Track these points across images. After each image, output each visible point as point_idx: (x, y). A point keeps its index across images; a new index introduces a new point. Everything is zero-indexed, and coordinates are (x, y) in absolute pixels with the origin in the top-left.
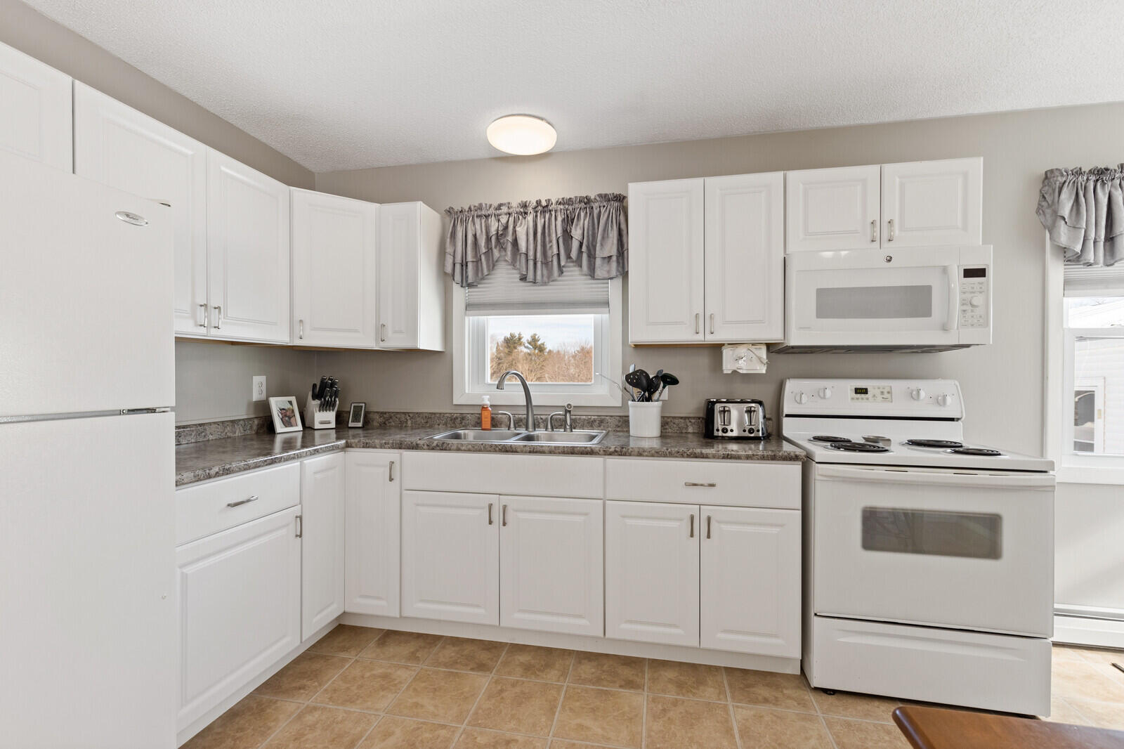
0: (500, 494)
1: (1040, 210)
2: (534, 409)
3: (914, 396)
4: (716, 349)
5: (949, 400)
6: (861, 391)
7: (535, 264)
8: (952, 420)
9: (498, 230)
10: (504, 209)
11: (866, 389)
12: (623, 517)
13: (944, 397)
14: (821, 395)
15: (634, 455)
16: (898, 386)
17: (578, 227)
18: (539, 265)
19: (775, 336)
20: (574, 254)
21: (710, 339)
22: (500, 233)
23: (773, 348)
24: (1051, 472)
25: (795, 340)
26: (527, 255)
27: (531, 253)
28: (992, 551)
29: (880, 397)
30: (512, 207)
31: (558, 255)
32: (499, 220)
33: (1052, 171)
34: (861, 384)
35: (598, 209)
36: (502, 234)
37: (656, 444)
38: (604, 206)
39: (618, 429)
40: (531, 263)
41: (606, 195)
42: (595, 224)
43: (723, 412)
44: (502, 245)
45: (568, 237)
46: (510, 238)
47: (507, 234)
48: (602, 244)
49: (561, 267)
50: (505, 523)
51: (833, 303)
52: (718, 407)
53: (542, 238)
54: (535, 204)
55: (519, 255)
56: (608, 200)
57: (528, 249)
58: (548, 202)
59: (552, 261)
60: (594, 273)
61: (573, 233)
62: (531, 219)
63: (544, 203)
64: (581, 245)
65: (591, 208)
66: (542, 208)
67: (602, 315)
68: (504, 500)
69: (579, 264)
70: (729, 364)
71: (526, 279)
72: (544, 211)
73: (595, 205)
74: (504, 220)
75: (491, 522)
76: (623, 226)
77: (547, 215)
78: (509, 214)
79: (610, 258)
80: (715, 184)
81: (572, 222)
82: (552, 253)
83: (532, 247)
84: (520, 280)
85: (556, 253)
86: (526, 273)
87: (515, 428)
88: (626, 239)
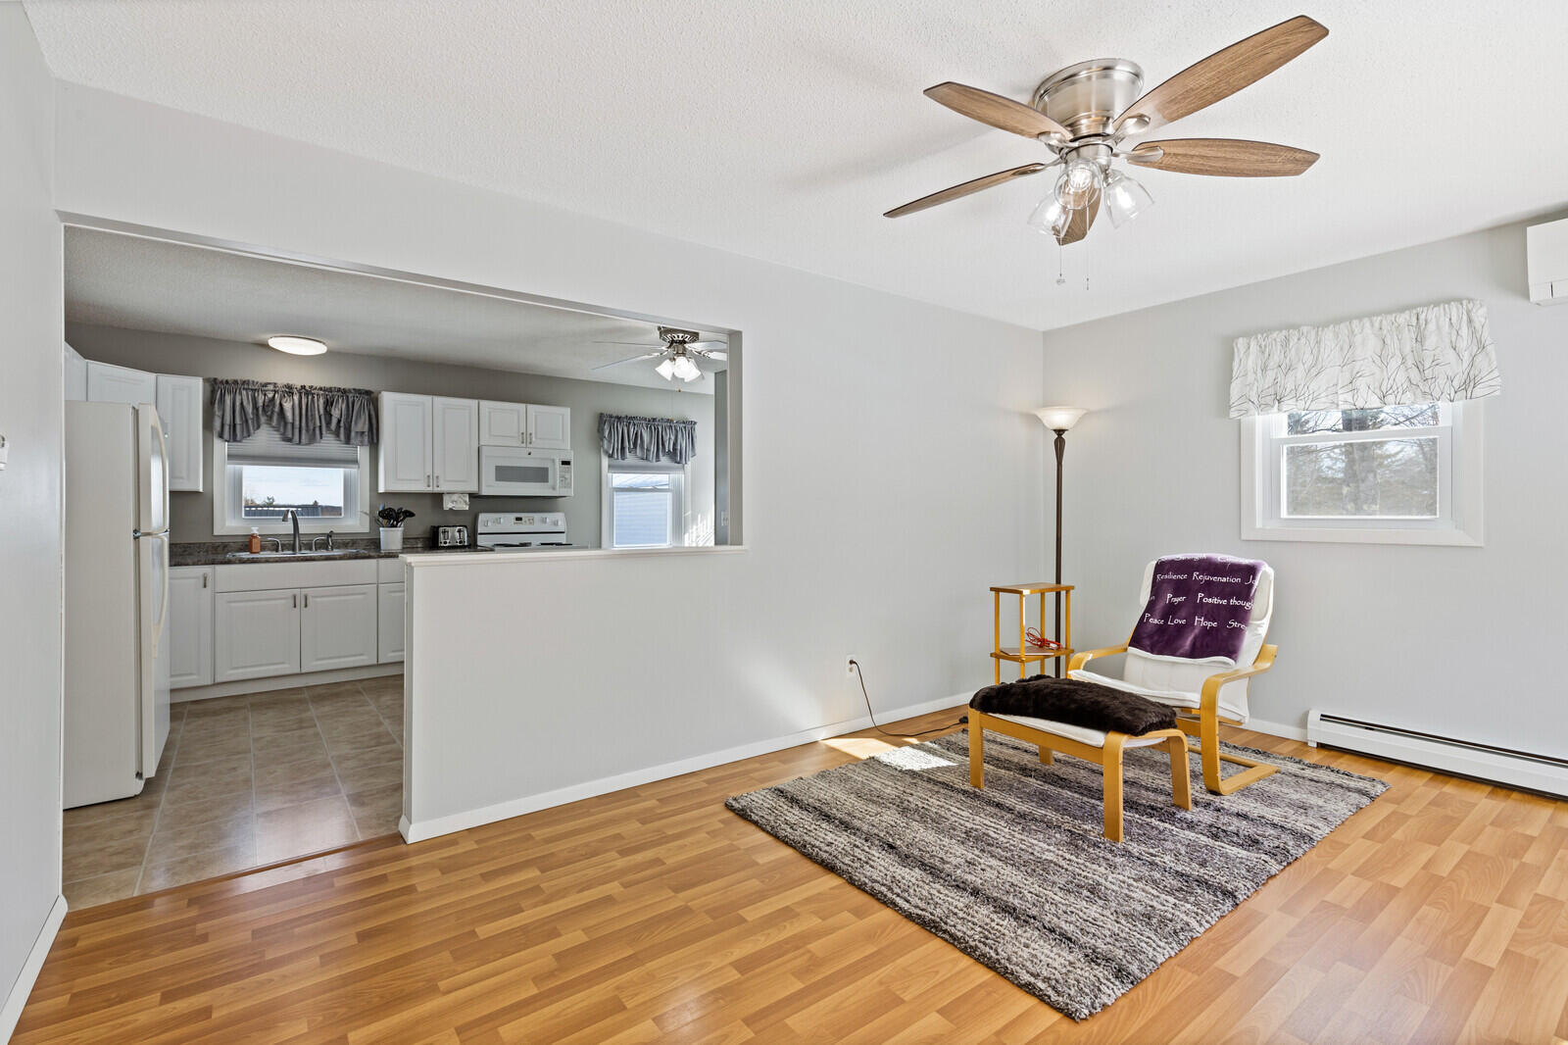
0: (303, 588)
1: (595, 433)
3: (544, 520)
4: (440, 496)
5: (560, 523)
6: (519, 519)
7: (300, 430)
8: (561, 533)
9: (264, 402)
10: (271, 387)
11: (521, 519)
13: (556, 522)
14: (498, 521)
16: (537, 516)
17: (337, 409)
18: (304, 432)
19: (474, 489)
20: (333, 427)
21: (437, 490)
23: (472, 496)
25: (485, 492)
26: (293, 424)
27: (297, 423)
29: (529, 522)
30: (277, 387)
31: (320, 427)
32: (265, 395)
33: (601, 413)
34: (517, 515)
35: (352, 398)
36: (268, 405)
38: (357, 397)
40: (297, 431)
41: (360, 390)
42: (350, 408)
43: (444, 532)
44: (269, 413)
45: (328, 414)
46: (277, 409)
47: (274, 406)
48: (356, 423)
49: (321, 434)
50: (306, 606)
51: (504, 473)
52: (441, 529)
53: (306, 413)
54: (299, 387)
55: (286, 424)
56: (360, 394)
57: (293, 419)
58: (311, 387)
59: (314, 430)
60: (348, 441)
61: (333, 412)
62: (296, 398)
63: (307, 388)
64: (339, 421)
65: (348, 397)
66: (305, 391)
67: (353, 470)
68: (304, 591)
69: (337, 434)
70: (448, 505)
71: (290, 440)
72: (307, 393)
73: (350, 395)
74: (270, 395)
75: (295, 606)
76: (373, 413)
77: (310, 397)
78: (275, 392)
79: (363, 433)
80: (439, 401)
81: (332, 405)
82: (315, 423)
83: (297, 419)
84: (284, 440)
85: (318, 424)
86: (290, 436)
87: (283, 550)
88: (374, 421)
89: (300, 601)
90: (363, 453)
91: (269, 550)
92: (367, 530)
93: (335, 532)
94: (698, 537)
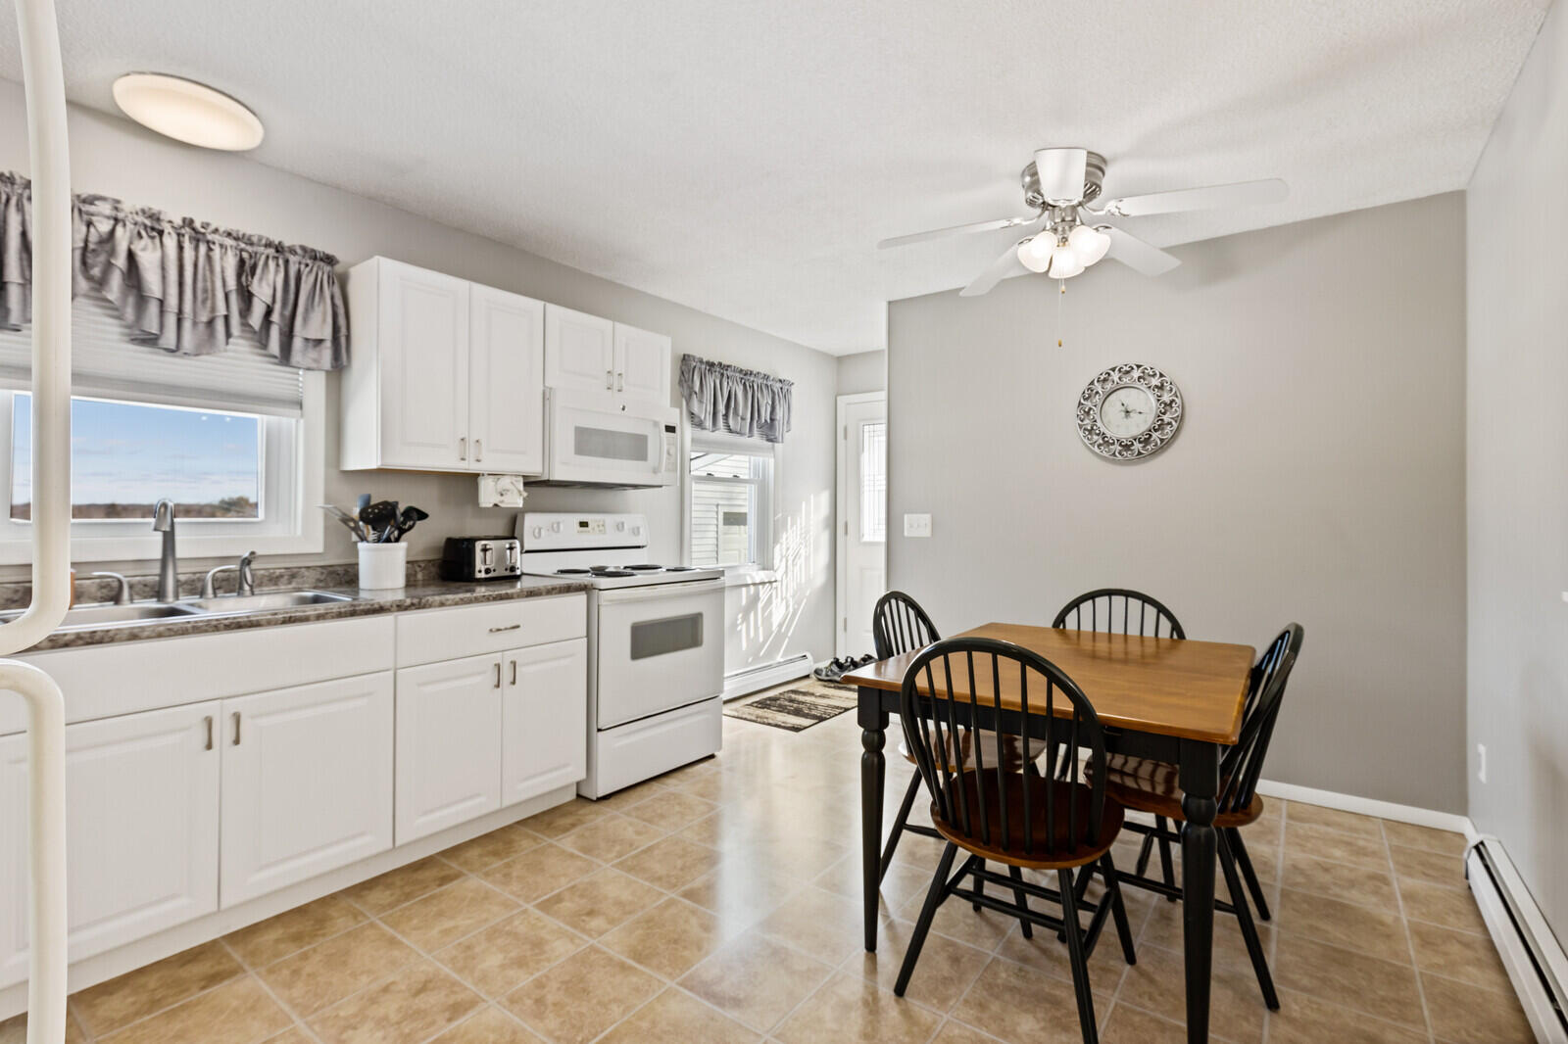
0: (222, 698)
1: (680, 383)
2: (179, 564)
3: (620, 527)
4: (472, 479)
5: (641, 530)
6: (584, 524)
7: (179, 321)
8: (639, 547)
9: (86, 241)
10: (105, 208)
11: (587, 523)
12: (419, 685)
13: (638, 528)
15: (435, 607)
16: (609, 519)
17: (264, 284)
18: (187, 325)
19: (535, 469)
20: (256, 319)
22: (91, 246)
23: (530, 483)
24: (722, 578)
26: (162, 302)
27: (172, 301)
28: (695, 641)
29: (596, 529)
30: (122, 210)
31: (227, 318)
32: (89, 224)
33: (689, 356)
34: (584, 517)
35: (297, 266)
36: (94, 250)
37: (400, 596)
38: (307, 265)
39: (321, 584)
40: (171, 320)
41: (313, 250)
42: (292, 288)
43: (485, 550)
44: (96, 272)
45: (246, 296)
46: (121, 261)
47: (112, 253)
48: (305, 320)
49: (228, 335)
50: (237, 742)
51: (588, 441)
52: (479, 545)
53: (192, 282)
54: (178, 222)
55: (142, 300)
56: (315, 258)
57: (164, 292)
58: (205, 226)
59: (211, 323)
60: (285, 356)
61: (255, 288)
62: (170, 242)
63: (198, 225)
64: (269, 312)
65: (287, 262)
66: (194, 233)
67: (284, 420)
68: (233, 706)
69: (261, 339)
70: (488, 495)
71: (150, 341)
72: (198, 238)
73: (292, 259)
74: (104, 227)
75: (209, 746)
76: (339, 302)
77: (203, 248)
78: (116, 220)
79: (319, 342)
80: (482, 291)
81: (253, 274)
82: (213, 309)
83: (173, 290)
84: (134, 340)
85: (221, 310)
86: (155, 330)
87: (131, 600)
88: (342, 321)
89: (223, 732)
90: (313, 386)
91: (95, 599)
92: (318, 546)
93: (259, 552)
94: (788, 549)
